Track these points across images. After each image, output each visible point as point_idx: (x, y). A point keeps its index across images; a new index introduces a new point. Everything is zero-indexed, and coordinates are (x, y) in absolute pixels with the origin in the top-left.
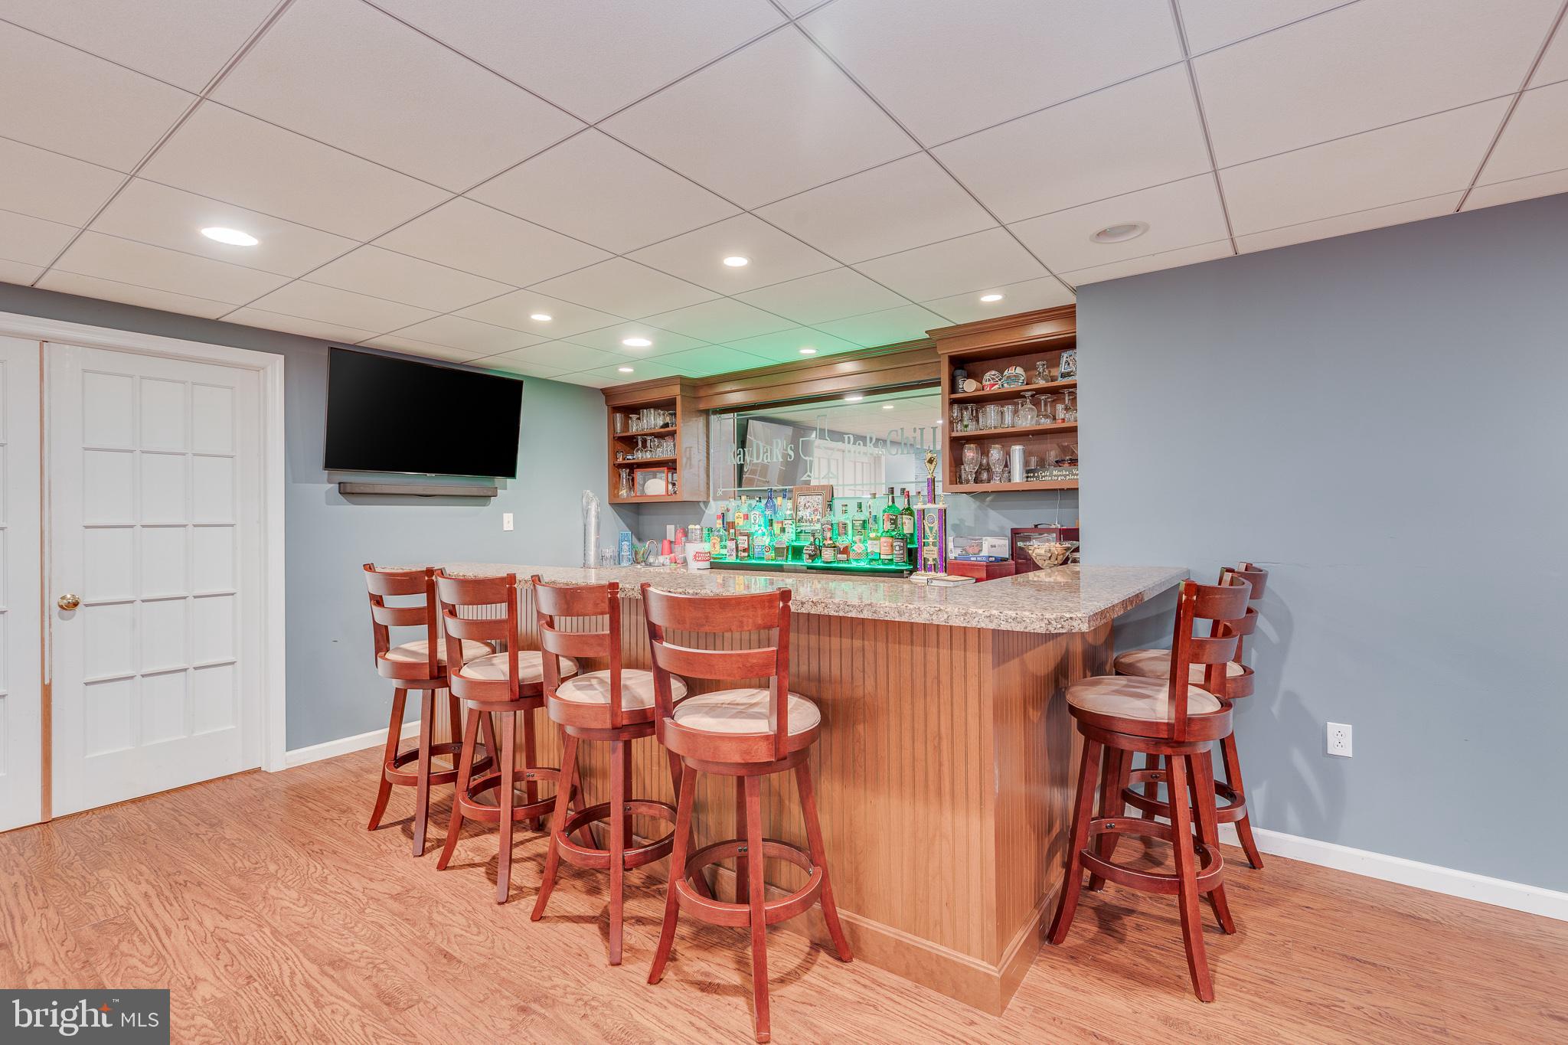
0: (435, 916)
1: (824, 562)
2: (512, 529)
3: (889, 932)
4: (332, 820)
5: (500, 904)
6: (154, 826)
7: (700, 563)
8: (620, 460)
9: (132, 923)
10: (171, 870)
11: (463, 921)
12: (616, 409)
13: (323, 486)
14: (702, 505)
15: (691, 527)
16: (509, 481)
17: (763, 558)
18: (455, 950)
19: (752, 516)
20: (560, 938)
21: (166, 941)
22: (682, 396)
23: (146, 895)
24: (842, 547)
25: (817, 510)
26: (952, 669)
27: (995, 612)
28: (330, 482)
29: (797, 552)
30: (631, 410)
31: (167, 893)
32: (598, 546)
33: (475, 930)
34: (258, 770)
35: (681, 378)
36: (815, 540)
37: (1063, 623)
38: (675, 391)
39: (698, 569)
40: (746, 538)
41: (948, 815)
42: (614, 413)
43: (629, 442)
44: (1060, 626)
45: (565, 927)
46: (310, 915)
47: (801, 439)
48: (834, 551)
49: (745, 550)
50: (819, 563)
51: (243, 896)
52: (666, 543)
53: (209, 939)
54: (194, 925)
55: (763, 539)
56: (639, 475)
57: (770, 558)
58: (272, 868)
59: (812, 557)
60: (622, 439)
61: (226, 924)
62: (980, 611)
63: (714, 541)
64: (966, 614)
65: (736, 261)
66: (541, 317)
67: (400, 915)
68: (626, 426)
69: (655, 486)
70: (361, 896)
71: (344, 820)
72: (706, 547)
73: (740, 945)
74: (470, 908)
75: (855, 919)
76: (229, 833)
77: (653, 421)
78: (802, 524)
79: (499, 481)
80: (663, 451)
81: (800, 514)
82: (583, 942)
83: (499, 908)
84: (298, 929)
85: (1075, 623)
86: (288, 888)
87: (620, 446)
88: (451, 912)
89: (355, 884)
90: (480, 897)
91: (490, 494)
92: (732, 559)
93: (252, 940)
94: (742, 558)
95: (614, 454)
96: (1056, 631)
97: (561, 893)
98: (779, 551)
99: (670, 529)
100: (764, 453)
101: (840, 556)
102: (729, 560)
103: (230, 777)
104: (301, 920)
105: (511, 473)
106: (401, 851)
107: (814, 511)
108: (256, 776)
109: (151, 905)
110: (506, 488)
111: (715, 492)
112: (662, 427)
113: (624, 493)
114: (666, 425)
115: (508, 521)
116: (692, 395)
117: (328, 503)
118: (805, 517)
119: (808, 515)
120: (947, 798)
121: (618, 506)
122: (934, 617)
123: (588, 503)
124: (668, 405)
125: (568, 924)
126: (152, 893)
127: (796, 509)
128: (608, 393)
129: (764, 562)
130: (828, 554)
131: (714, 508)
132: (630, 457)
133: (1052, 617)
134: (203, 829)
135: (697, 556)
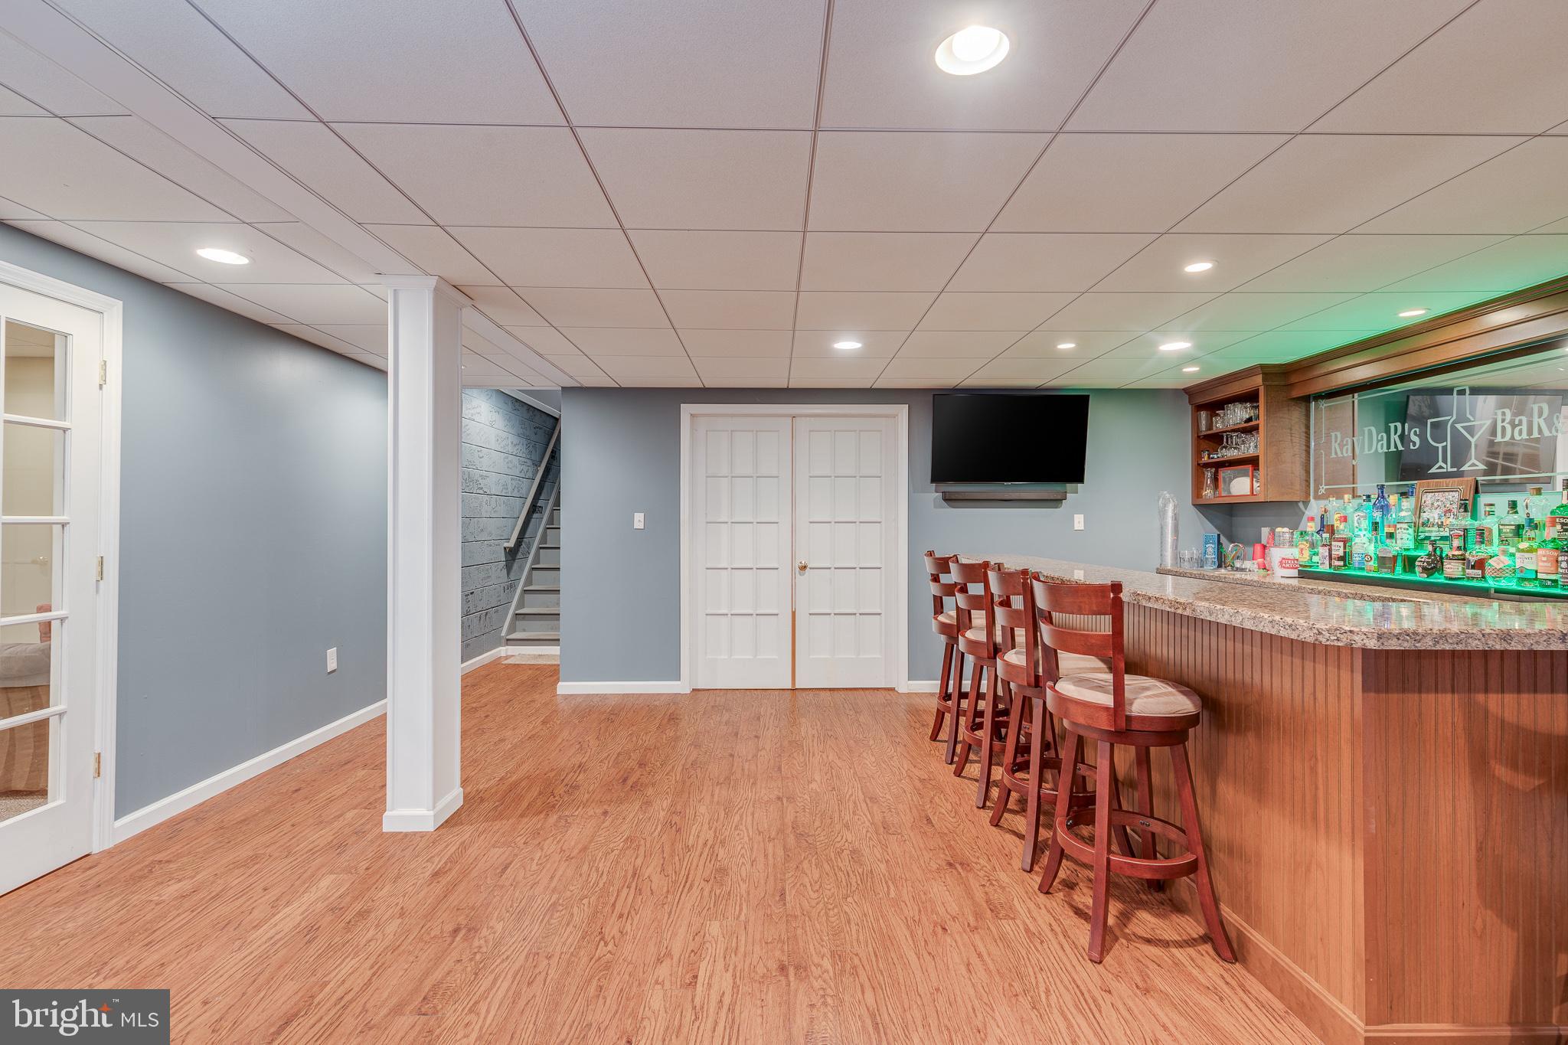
0: (936, 798)
1: (1446, 578)
2: (1082, 528)
3: (1268, 948)
4: (914, 728)
5: (978, 807)
6: (832, 705)
7: (1288, 570)
8: (1205, 459)
9: (803, 746)
10: (828, 728)
11: (950, 808)
12: (1199, 408)
13: (932, 495)
14: (1301, 505)
15: (1278, 530)
16: (1079, 485)
17: (1363, 569)
18: (934, 820)
19: (1356, 519)
20: (1002, 840)
21: (811, 758)
22: (1267, 387)
23: (813, 736)
24: (1473, 560)
25: (1450, 511)
26: (1326, 686)
27: (1277, 618)
28: (936, 492)
29: (1410, 563)
30: (1216, 407)
31: (822, 738)
32: (1176, 547)
33: (953, 814)
34: (893, 689)
35: (1262, 366)
36: (1435, 550)
37: (1338, 635)
38: (1258, 380)
39: (1282, 577)
40: (1341, 544)
41: (1322, 843)
42: (1198, 411)
43: (1216, 439)
44: (1336, 638)
45: (1009, 837)
46: (874, 772)
47: (1429, 421)
48: (1464, 564)
49: (1340, 558)
50: (1438, 579)
51: (851, 751)
52: (1258, 548)
53: (827, 765)
54: (824, 757)
55: (1365, 545)
56: (1224, 473)
57: (1372, 570)
58: (871, 742)
59: (1428, 571)
60: (1208, 437)
61: (837, 761)
62: (1266, 616)
63: (1303, 546)
64: (1255, 617)
65: (1198, 267)
66: (1066, 346)
67: (918, 790)
68: (1210, 426)
69: (1240, 486)
70: (904, 772)
71: (921, 730)
72: (1293, 553)
73: (1134, 905)
74: (958, 803)
75: (1245, 928)
76: (862, 719)
77: (1238, 414)
78: (1427, 529)
79: (1069, 486)
80: (1249, 447)
81: (1425, 516)
82: (1015, 850)
83: (975, 808)
84: (866, 776)
85: (1356, 638)
86: (872, 755)
87: (1204, 444)
88: (947, 800)
89: (905, 766)
90: (969, 799)
91: (1059, 497)
92: (1325, 568)
93: (844, 773)
94: (1338, 567)
95: (1198, 453)
96: (1328, 643)
97: (1023, 818)
98: (1385, 562)
99: (1265, 531)
100: (1378, 441)
101: (1470, 572)
102: (1321, 569)
103: (878, 689)
104: (869, 773)
105: (1080, 479)
106: (941, 758)
107: (1446, 512)
108: (890, 692)
109: (813, 741)
110: (1076, 494)
111: (1316, 490)
112: (1246, 422)
113: (1208, 493)
114: (1249, 420)
115: (1079, 521)
116: (1283, 383)
117: (935, 507)
118: (1431, 520)
119: (1436, 517)
120: (1322, 825)
121: (1203, 508)
122: (1233, 619)
123: (1165, 505)
124: (1251, 397)
125: (1013, 837)
126: (816, 736)
127: (1419, 509)
128: (1191, 393)
129: (1364, 573)
130: (1453, 569)
131: (1315, 508)
132: (1215, 456)
133: (1324, 627)
134: (851, 713)
135: (1283, 563)
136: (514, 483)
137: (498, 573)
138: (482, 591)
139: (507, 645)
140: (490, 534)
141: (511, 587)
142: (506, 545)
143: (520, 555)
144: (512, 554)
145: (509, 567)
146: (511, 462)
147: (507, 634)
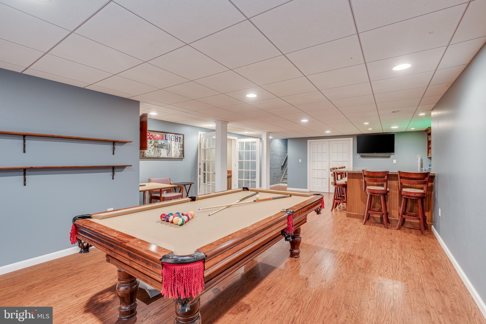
136: (283, 154)
137: (280, 170)
138: (277, 173)
139: (281, 183)
140: (278, 163)
141: (283, 173)
142: (281, 165)
143: (284, 167)
144: (283, 167)
145: (282, 169)
146: (282, 150)
147: (282, 181)
